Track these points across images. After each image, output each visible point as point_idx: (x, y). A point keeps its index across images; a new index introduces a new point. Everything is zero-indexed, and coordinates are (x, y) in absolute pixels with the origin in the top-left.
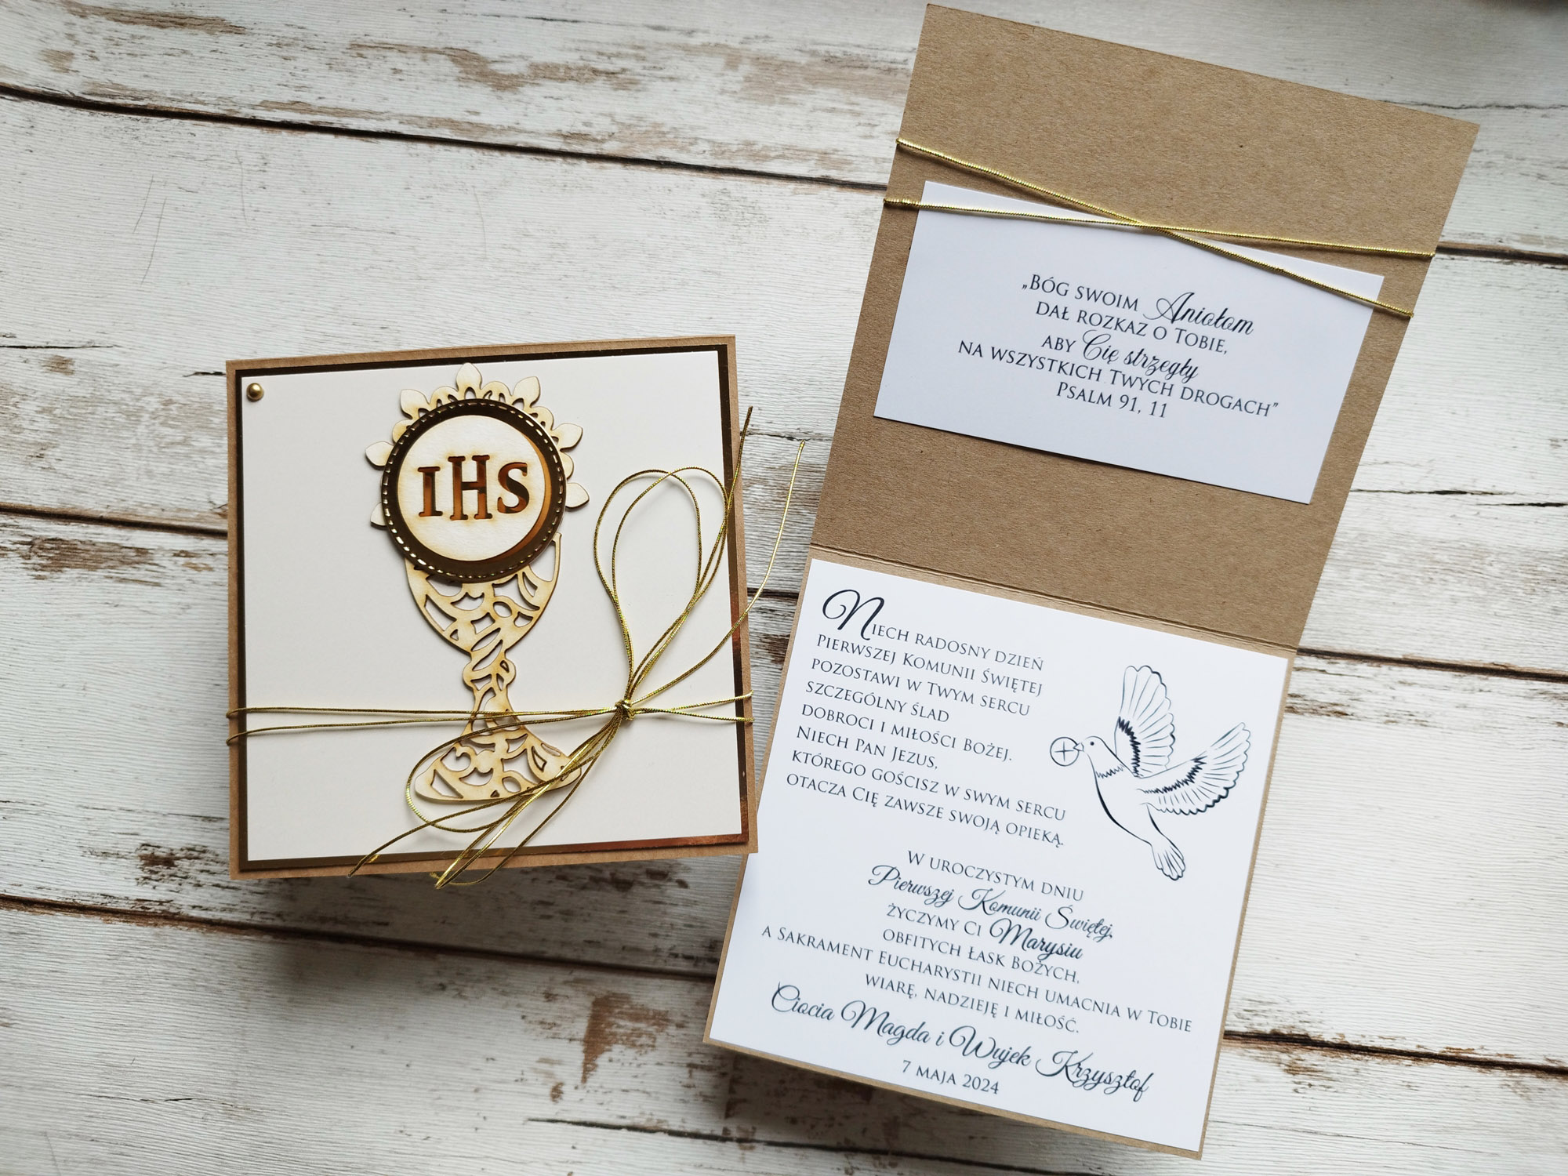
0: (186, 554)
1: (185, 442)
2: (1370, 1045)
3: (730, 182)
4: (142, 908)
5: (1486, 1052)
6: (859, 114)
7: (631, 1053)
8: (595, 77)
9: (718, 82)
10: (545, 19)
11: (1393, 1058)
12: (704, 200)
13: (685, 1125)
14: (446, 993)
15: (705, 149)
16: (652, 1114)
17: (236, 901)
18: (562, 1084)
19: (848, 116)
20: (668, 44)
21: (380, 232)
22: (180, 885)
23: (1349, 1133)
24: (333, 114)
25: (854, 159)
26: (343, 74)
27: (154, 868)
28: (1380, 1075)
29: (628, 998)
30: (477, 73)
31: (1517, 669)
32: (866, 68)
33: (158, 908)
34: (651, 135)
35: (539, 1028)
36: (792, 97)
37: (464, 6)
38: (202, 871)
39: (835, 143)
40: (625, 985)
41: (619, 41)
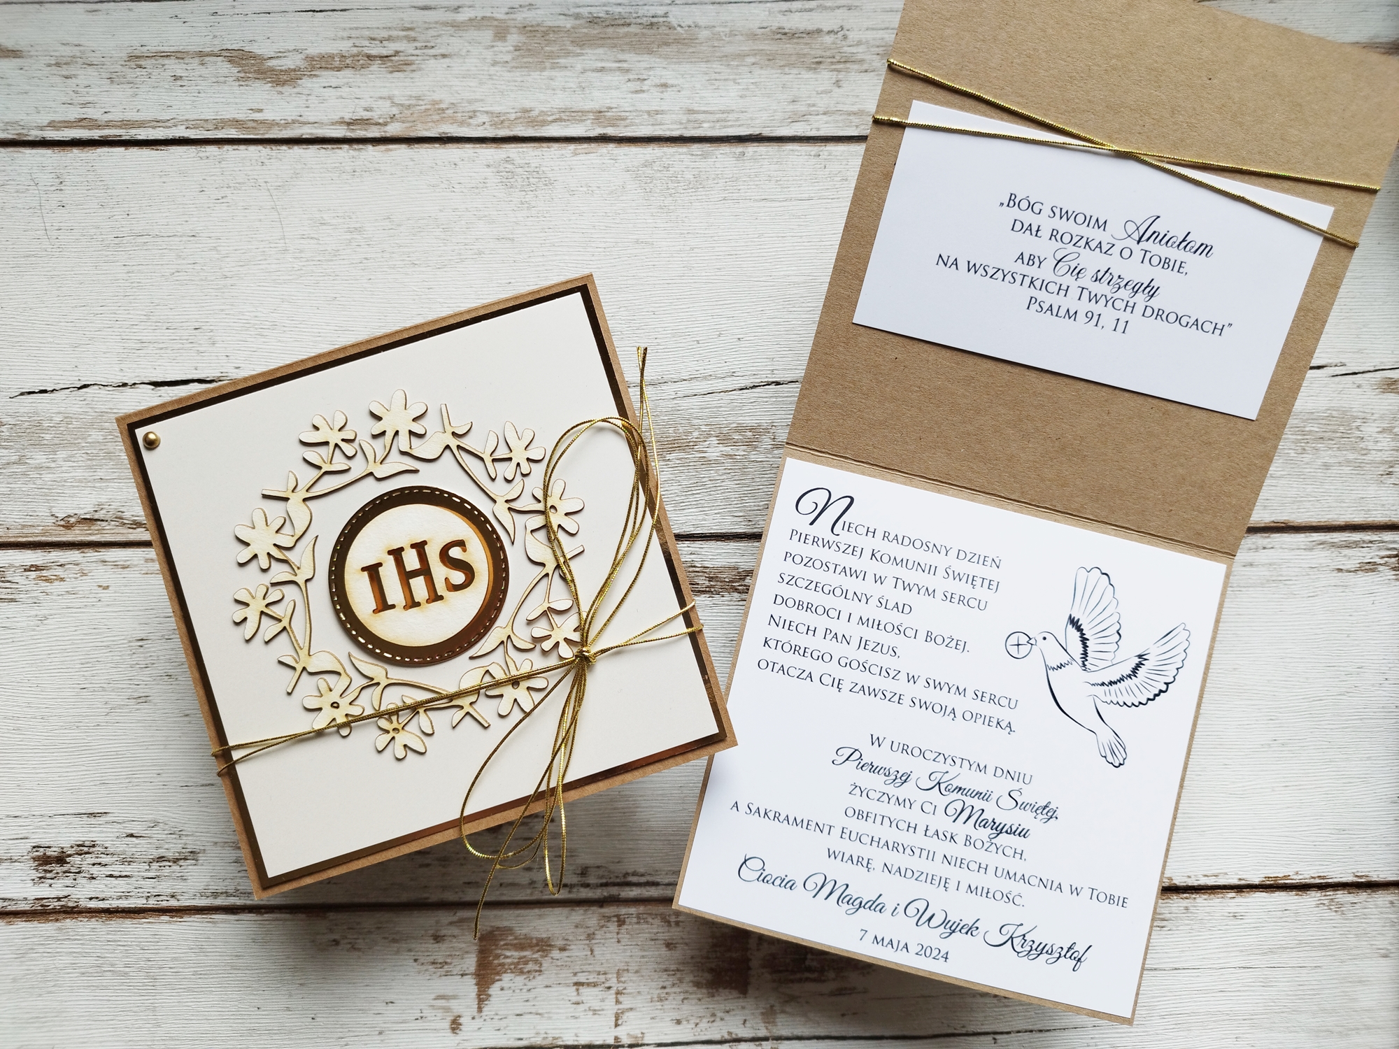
0: (37, 568)
1: (19, 462)
2: (1196, 883)
3: (512, 150)
4: (42, 906)
5: (1301, 877)
6: (628, 71)
7: (520, 980)
8: (369, 62)
9: (489, 55)
10: (314, 11)
11: (1218, 893)
12: (490, 170)
13: (578, 1039)
14: (340, 948)
15: (484, 120)
16: (546, 1033)
17: (130, 888)
18: (459, 1016)
19: (618, 73)
20: (436, 23)
21: (181, 236)
22: (75, 880)
23: (1185, 965)
24: (120, 127)
25: (627, 114)
26: (124, 86)
27: (47, 868)
28: (1208, 909)
29: (511, 930)
30: (255, 71)
31: (1295, 524)
32: (629, 25)
33: (56, 904)
34: (431, 112)
35: (431, 968)
36: (562, 61)
37: (234, 7)
38: (94, 865)
39: (608, 101)
40: (506, 918)
41: (389, 25)
